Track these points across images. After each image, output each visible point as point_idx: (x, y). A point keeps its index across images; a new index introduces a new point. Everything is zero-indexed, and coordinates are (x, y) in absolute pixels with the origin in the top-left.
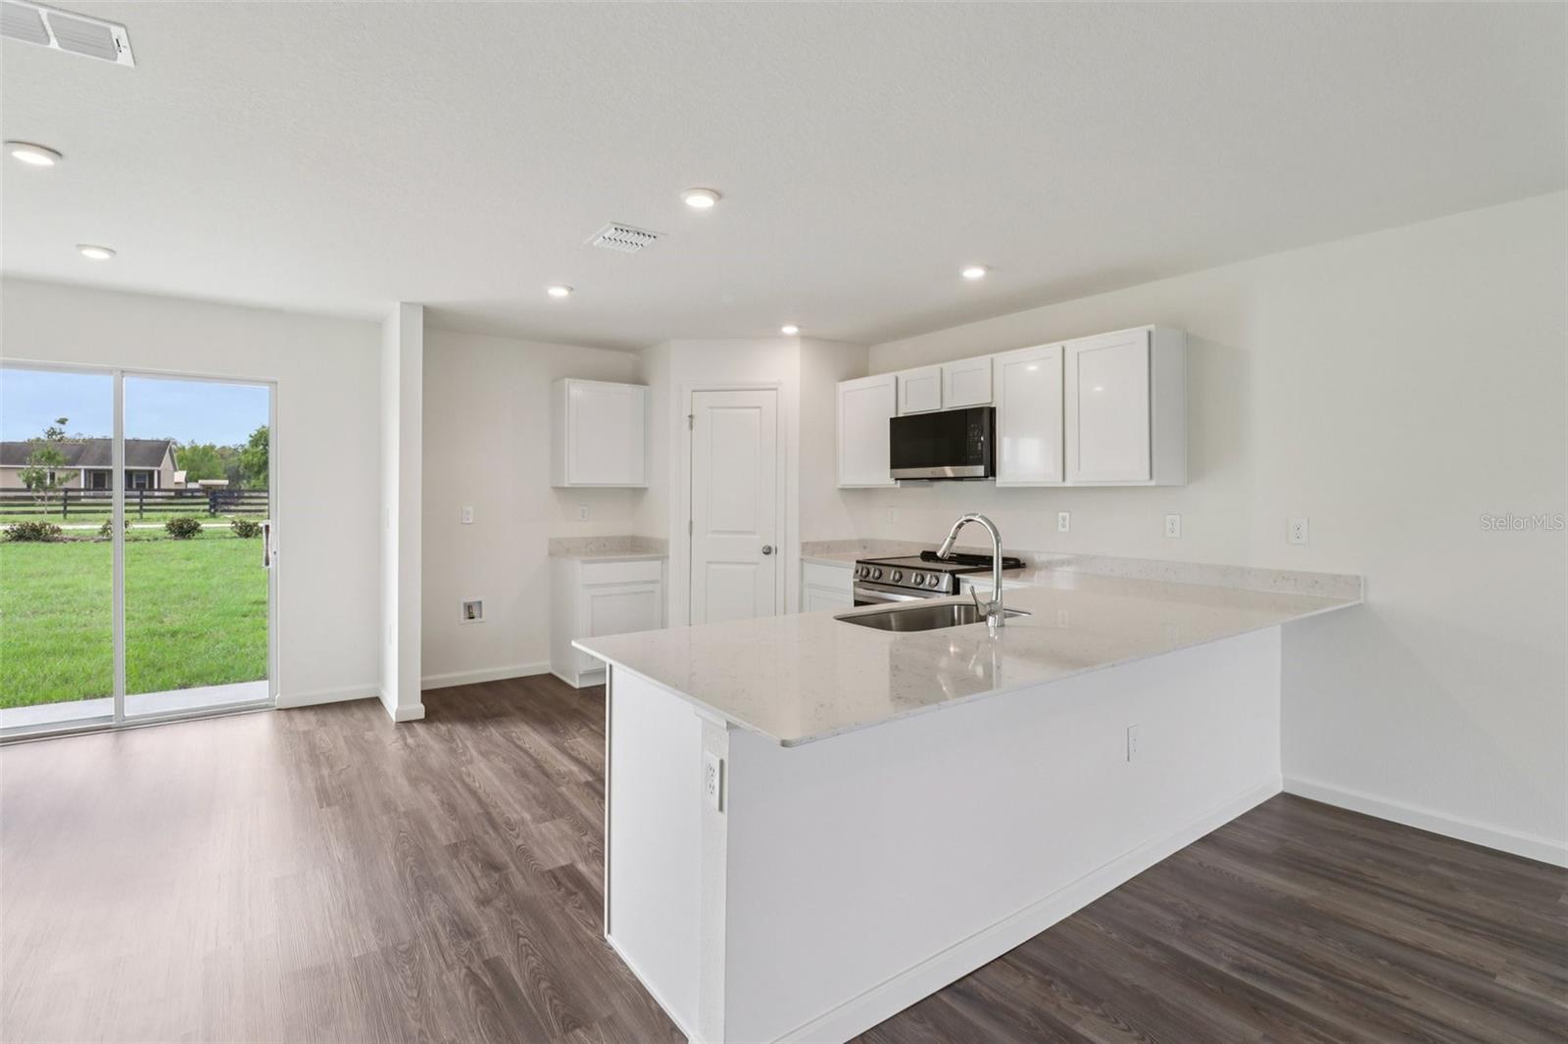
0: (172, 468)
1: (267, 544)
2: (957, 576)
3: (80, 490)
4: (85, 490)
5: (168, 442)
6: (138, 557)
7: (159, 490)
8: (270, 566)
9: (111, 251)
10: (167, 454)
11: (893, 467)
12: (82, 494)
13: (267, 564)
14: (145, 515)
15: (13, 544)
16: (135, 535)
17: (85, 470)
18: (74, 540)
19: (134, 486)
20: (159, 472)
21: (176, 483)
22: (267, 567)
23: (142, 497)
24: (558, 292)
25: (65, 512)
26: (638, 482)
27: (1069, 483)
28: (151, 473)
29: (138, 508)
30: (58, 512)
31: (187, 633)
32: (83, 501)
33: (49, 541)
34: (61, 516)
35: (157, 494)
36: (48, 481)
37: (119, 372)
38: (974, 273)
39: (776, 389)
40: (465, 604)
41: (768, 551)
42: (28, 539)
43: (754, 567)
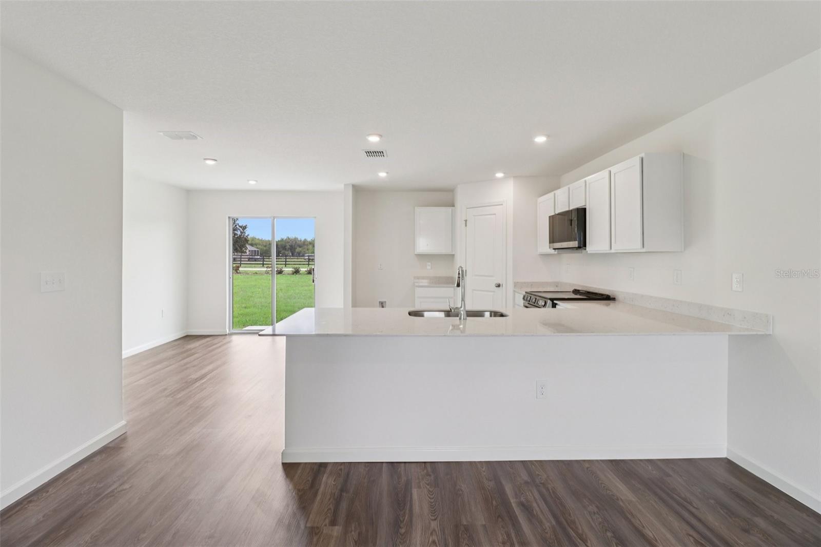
2: (555, 302)
9: (257, 181)
11: (550, 243)
24: (383, 175)
26: (449, 252)
27: (613, 251)
38: (541, 139)
39: (502, 205)
40: (380, 302)
41: (499, 286)
43: (492, 293)
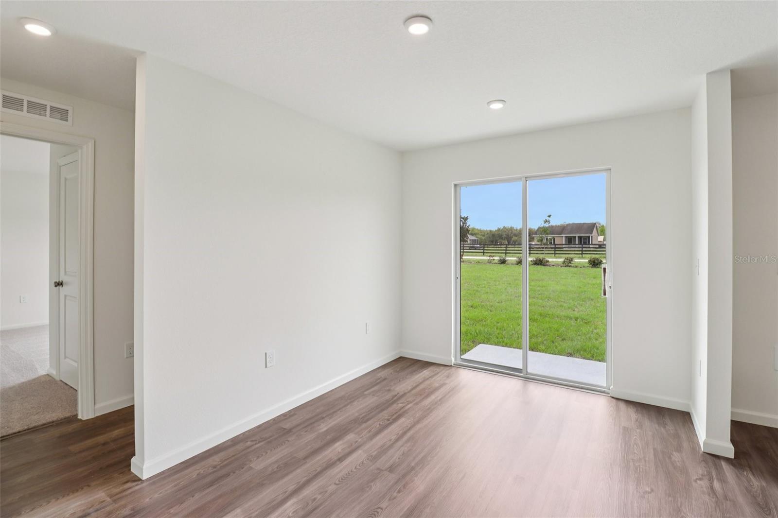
0: (597, 235)
1: (604, 281)
3: (563, 245)
4: (565, 244)
5: (595, 224)
6: (574, 275)
7: (592, 244)
8: (607, 296)
10: (595, 227)
12: (564, 246)
13: (605, 294)
14: (584, 255)
15: (533, 266)
16: (576, 265)
17: (565, 237)
18: (553, 266)
19: (582, 243)
20: (592, 237)
21: (599, 241)
22: (605, 297)
23: (582, 248)
25: (555, 254)
28: (589, 237)
29: (581, 252)
30: (552, 254)
31: (583, 319)
32: (564, 249)
33: (545, 266)
34: (554, 255)
35: (591, 246)
36: (545, 241)
37: (524, 179)
42: (538, 264)
